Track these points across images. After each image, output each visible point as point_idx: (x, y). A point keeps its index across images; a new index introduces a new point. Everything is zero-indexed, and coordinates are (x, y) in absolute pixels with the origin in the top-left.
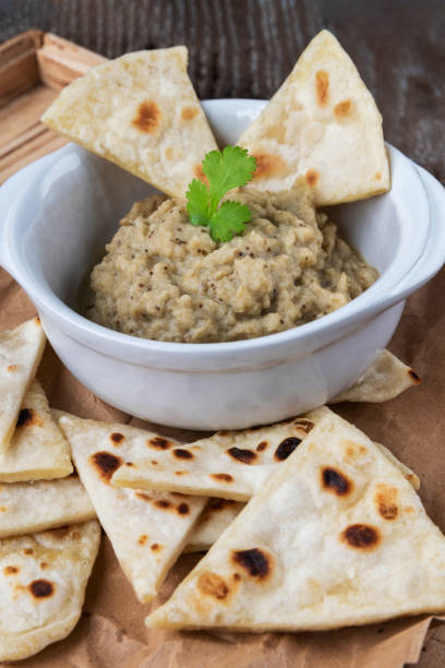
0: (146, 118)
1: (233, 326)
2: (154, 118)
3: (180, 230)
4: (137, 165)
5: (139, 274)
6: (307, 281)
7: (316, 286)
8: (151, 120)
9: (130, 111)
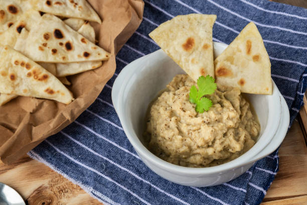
0: (189, 44)
1: (196, 149)
2: (192, 45)
3: (185, 104)
4: (179, 62)
5: (166, 120)
6: (229, 134)
7: (231, 138)
8: (190, 45)
9: (184, 40)
